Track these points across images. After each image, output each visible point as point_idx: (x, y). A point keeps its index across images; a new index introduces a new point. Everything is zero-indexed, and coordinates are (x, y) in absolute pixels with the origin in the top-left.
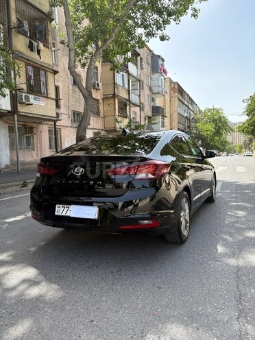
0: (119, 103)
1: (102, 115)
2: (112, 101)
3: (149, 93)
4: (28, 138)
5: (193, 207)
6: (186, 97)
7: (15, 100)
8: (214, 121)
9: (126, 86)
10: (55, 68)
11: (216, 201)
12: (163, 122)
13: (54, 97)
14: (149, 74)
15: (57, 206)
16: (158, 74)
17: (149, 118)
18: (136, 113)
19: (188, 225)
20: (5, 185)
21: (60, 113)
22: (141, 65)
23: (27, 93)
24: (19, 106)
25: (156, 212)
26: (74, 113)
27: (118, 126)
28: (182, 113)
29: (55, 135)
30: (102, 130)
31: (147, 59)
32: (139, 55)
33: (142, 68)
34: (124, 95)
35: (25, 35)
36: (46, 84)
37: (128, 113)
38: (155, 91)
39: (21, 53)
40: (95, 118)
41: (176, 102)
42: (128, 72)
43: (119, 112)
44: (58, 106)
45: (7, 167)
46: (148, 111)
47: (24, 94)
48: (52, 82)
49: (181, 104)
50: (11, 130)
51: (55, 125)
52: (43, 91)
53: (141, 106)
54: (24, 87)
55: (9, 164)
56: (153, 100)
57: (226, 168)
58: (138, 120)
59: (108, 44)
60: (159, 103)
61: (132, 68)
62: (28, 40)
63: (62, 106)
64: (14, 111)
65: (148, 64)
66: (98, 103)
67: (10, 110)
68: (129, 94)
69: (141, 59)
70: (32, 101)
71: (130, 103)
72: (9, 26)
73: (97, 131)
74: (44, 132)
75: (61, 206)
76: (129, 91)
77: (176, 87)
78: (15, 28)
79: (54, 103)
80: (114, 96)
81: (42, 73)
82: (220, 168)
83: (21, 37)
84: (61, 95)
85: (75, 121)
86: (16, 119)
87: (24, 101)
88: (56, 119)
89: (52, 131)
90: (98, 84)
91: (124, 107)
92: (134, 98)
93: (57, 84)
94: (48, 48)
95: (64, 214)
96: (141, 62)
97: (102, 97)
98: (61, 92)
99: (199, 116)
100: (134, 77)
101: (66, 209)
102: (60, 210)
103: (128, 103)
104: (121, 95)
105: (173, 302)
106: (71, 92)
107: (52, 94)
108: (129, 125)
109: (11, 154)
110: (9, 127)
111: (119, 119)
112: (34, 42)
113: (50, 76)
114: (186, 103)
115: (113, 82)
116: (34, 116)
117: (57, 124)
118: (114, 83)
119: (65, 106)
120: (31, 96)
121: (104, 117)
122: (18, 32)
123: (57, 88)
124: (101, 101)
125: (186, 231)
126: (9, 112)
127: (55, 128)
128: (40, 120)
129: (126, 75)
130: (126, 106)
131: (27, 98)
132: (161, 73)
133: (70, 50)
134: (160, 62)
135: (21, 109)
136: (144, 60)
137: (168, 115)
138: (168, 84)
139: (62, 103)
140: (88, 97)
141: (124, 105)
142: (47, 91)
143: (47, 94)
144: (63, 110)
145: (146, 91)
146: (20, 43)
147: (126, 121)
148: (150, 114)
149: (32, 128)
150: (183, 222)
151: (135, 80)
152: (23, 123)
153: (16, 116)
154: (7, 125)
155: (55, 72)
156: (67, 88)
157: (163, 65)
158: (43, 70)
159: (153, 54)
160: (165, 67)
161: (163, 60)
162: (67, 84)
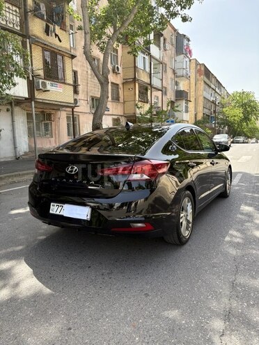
0: (140, 87)
1: (121, 100)
2: (132, 86)
3: (173, 76)
4: (46, 125)
5: (198, 206)
6: (213, 80)
7: (32, 86)
8: (244, 106)
9: (148, 69)
10: (73, 52)
11: (230, 197)
12: (187, 107)
13: (72, 83)
14: (173, 56)
15: (52, 204)
16: (182, 56)
17: (172, 103)
18: (158, 98)
19: (190, 225)
20: (21, 173)
21: (78, 99)
22: (164, 47)
23: (45, 79)
24: (36, 93)
25: (151, 215)
26: (93, 99)
27: (138, 111)
28: (208, 97)
29: (73, 122)
30: (121, 116)
31: (171, 39)
32: (162, 35)
33: (165, 50)
34: (145, 79)
35: (42, 18)
36: (63, 69)
37: (149, 98)
38: (178, 74)
39: (38, 38)
40: (114, 104)
41: (202, 85)
42: (149, 54)
43: (139, 97)
44: (76, 92)
45: (26, 154)
46: (171, 96)
47: (41, 81)
48: (69, 67)
49: (207, 87)
50: (29, 116)
51: (73, 111)
52: (60, 77)
53: (163, 91)
54: (41, 73)
55: (28, 151)
56: (177, 84)
57: (250, 157)
58: (160, 105)
59: (126, 25)
60: (183, 86)
61: (154, 50)
62: (45, 23)
63: (80, 92)
64: (32, 97)
65: (172, 45)
66: (118, 88)
67: (27, 96)
68: (150, 78)
69: (164, 39)
70: (49, 87)
71: (151, 87)
72: (25, 9)
73: (116, 117)
74: (62, 118)
75: (56, 204)
76: (151, 74)
77: (203, 69)
78: (31, 11)
79: (71, 88)
80: (135, 80)
81: (59, 57)
82: (244, 157)
83: (38, 21)
84: (79, 80)
85: (93, 107)
86: (33, 106)
87: (41, 87)
88: (73, 105)
89: (70, 117)
90: (118, 68)
91: (145, 91)
92: (156, 82)
93: (75, 69)
94: (65, 31)
95: (58, 213)
96: (164, 43)
97: (122, 81)
98: (79, 77)
99: (226, 100)
100: (156, 60)
101: (60, 208)
102: (55, 209)
103: (149, 87)
104: (142, 79)
105: (157, 312)
106: (90, 77)
107: (70, 79)
108: (150, 111)
109: (30, 141)
110: (27, 114)
111: (140, 104)
112: (50, 25)
113: (68, 61)
114: (213, 86)
115: (133, 65)
116: (51, 102)
117: (74, 110)
118: (135, 67)
119: (83, 91)
120: (47, 82)
121: (124, 102)
122: (35, 15)
123: (75, 73)
124: (121, 86)
125: (187, 233)
126: (26, 99)
127: (73, 114)
128: (58, 107)
129: (147, 57)
130: (147, 90)
131: (44, 84)
132: (186, 54)
133: (85, 33)
134: (185, 42)
135: (38, 96)
136: (168, 40)
137: (192, 99)
138: (193, 65)
139: (80, 88)
140: (104, 82)
141: (145, 90)
142: (64, 77)
143: (65, 80)
144: (81, 96)
145: (170, 74)
146: (36, 27)
147: (147, 107)
148: (173, 99)
149: (50, 115)
150: (184, 223)
151: (157, 62)
152: (40, 110)
153: (33, 102)
154: (25, 112)
155: (73, 57)
156: (85, 73)
157: (188, 45)
158: (61, 55)
159: (178, 33)
160: (191, 48)
161: (189, 40)
162: (86, 69)
